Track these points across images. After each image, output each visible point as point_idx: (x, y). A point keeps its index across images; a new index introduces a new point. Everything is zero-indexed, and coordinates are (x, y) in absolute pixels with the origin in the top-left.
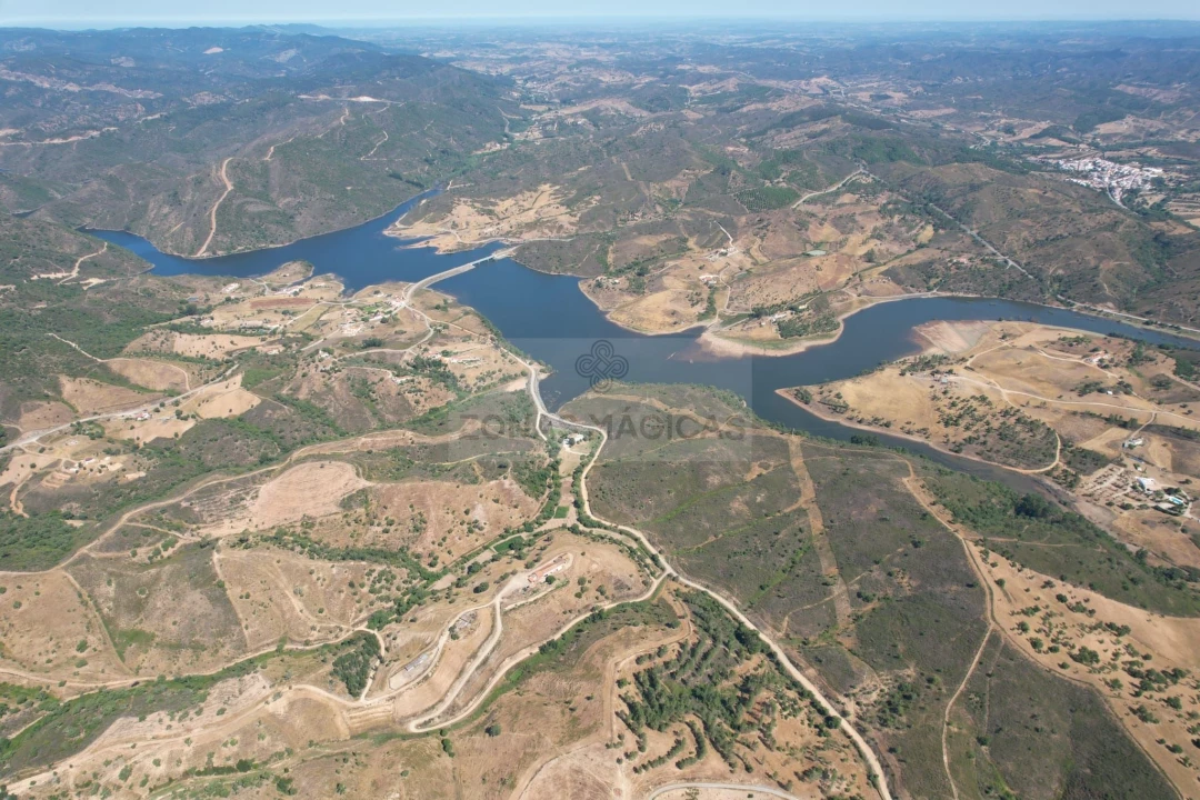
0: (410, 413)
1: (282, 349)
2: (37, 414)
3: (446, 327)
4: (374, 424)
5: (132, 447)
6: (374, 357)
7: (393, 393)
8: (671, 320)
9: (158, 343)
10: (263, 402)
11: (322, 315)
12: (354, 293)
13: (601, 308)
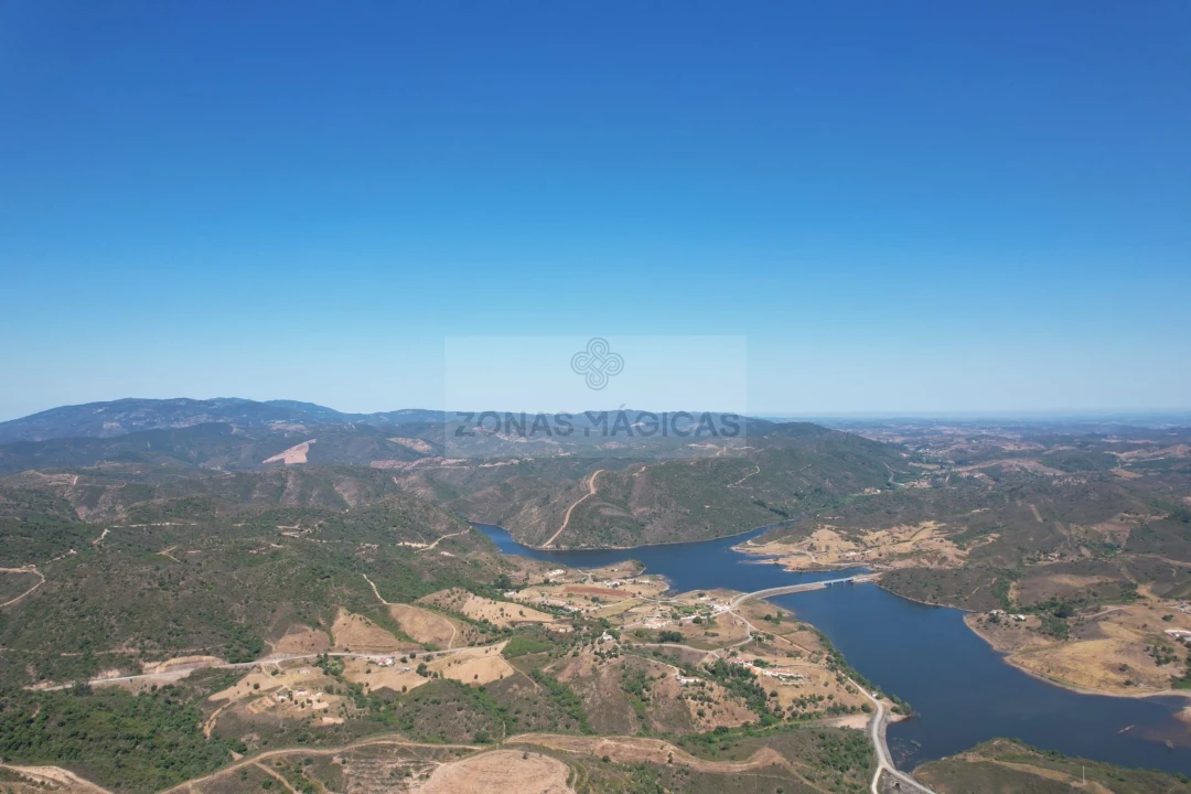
0: (687, 726)
1: (570, 629)
2: (297, 638)
3: (770, 637)
4: (636, 728)
6: (667, 652)
7: (672, 695)
9: (449, 600)
10: (516, 674)
11: (632, 607)
12: (677, 594)
13: (996, 647)
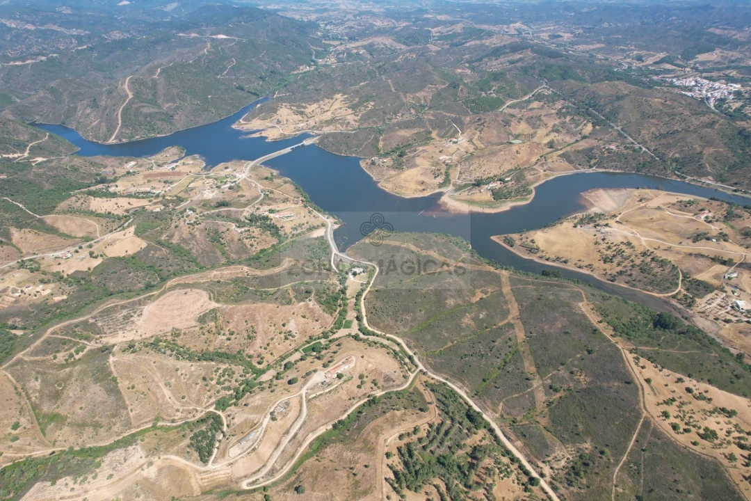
0: (246, 253)
1: (163, 208)
3: (272, 192)
4: (223, 261)
5: (59, 277)
6: (224, 214)
7: (236, 239)
8: (421, 188)
9: (79, 204)
10: (149, 245)
11: (190, 183)
12: (212, 168)
13: (374, 179)
